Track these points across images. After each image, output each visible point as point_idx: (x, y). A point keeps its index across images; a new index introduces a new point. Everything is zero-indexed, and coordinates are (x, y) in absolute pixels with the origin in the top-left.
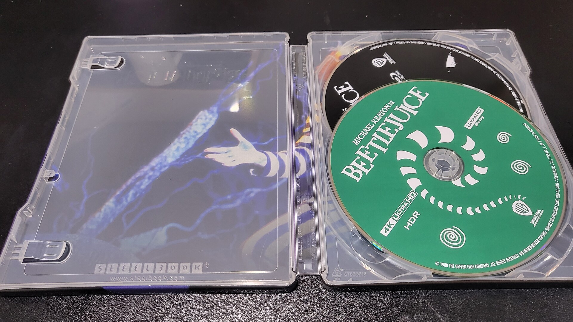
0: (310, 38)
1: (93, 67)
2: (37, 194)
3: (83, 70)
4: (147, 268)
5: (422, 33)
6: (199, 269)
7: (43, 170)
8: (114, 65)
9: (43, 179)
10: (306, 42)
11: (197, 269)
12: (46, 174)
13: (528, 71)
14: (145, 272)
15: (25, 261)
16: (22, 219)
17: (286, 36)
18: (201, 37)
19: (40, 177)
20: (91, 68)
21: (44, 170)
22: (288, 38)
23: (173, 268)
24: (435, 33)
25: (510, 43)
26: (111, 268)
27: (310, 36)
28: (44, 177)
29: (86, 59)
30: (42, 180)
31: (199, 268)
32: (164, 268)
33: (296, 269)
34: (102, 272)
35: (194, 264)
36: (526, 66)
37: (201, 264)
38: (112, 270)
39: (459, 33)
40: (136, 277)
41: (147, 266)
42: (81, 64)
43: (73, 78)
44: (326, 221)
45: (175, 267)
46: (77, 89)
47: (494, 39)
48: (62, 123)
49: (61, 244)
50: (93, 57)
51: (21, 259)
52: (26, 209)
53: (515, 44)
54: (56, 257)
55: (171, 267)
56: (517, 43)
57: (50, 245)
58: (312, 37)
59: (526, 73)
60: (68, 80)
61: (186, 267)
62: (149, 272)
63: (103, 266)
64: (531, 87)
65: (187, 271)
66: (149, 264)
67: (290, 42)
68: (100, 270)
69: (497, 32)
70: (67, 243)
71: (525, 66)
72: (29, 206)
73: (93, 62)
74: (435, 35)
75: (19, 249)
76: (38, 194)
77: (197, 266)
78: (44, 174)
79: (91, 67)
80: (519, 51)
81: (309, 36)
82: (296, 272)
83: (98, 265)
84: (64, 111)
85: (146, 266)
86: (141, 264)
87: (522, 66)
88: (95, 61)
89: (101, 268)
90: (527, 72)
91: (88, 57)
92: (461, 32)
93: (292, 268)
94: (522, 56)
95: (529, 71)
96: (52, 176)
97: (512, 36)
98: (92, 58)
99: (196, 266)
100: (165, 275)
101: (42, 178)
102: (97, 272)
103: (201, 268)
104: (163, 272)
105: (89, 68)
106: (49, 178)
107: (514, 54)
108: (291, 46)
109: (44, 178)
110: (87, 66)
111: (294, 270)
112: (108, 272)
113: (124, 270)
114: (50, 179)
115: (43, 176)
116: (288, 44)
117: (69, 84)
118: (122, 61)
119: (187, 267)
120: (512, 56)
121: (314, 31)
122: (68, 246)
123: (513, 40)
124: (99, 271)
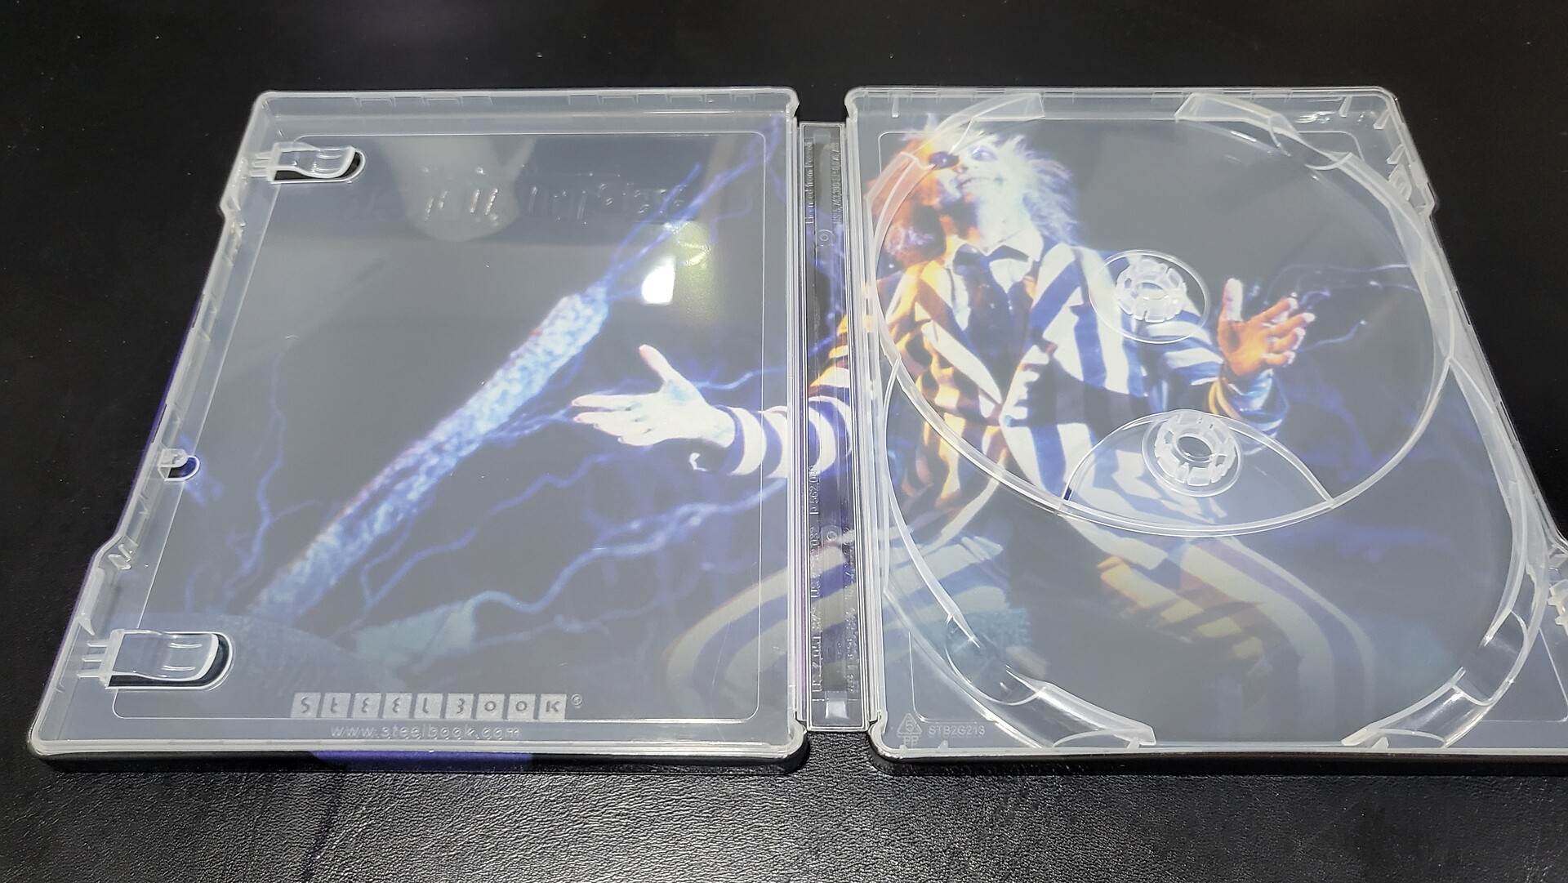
0: (854, 105)
1: (281, 175)
2: (143, 510)
3: (255, 183)
4: (425, 705)
5: (1151, 94)
6: (556, 710)
7: (156, 449)
8: (334, 171)
9: (157, 472)
10: (843, 116)
11: (551, 709)
12: (163, 459)
13: (1427, 203)
14: (419, 715)
15: (115, 681)
16: (106, 573)
17: (788, 99)
18: (564, 99)
19: (150, 465)
20: (276, 179)
21: (159, 449)
22: (794, 102)
23: (491, 706)
24: (1185, 94)
25: (1384, 125)
26: (334, 704)
27: (854, 97)
28: (160, 465)
29: (261, 154)
30: (154, 473)
31: (558, 707)
32: (468, 708)
33: (804, 716)
34: (311, 715)
35: (545, 698)
36: (1425, 190)
37: (563, 698)
38: (335, 708)
39: (1250, 96)
40: (395, 728)
41: (426, 699)
42: (250, 168)
43: (230, 205)
44: (884, 591)
45: (495, 706)
46: (239, 233)
47: (1344, 113)
48: (204, 326)
49: (208, 639)
50: (281, 146)
51: (105, 676)
52: (114, 550)
53: (1397, 128)
54: (196, 672)
55: (486, 705)
56: (1404, 126)
57: (178, 641)
58: (859, 102)
59: (1422, 209)
60: (218, 211)
61: (523, 706)
62: (429, 717)
63: (313, 698)
64: (1434, 246)
65: (527, 716)
66: (429, 696)
67: (800, 115)
68: (305, 708)
69: (1351, 96)
70: (221, 639)
71: (1422, 190)
72: (123, 541)
73: (281, 162)
74: (1185, 99)
75: (101, 651)
76: (145, 509)
77: (553, 702)
78: (158, 458)
79: (274, 174)
80: (1407, 146)
81: (850, 100)
82: (804, 724)
83: (300, 697)
84: (207, 292)
85: (423, 701)
86: (409, 697)
87: (1414, 188)
88: (286, 158)
89: (307, 702)
90: (1425, 204)
91: (267, 147)
92: (1254, 94)
93: (796, 713)
94: (1414, 161)
95: (1430, 202)
96: (179, 463)
97: (1392, 106)
98: (278, 149)
99: (548, 703)
100: (470, 724)
101: (155, 468)
102: (297, 712)
103: (562, 707)
104: (465, 716)
105: (270, 178)
106: (172, 469)
107: (1392, 156)
108: (801, 124)
109: (159, 469)
110: (264, 173)
111: (800, 718)
112: (326, 715)
113: (366, 710)
114: (175, 473)
115: (156, 463)
116: (795, 119)
117: (218, 221)
118: (357, 161)
119: (526, 706)
120: (1389, 161)
121: (864, 85)
122: (223, 645)
123: (1393, 119)
124: (304, 712)
